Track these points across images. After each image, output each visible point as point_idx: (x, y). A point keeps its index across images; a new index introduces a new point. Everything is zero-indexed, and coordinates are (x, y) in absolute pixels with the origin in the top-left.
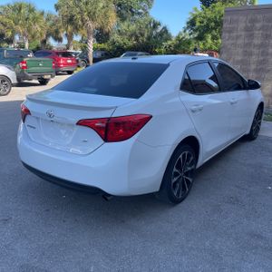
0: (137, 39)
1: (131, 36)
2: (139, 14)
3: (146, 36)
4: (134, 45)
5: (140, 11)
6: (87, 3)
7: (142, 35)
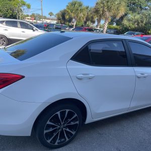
0: (138, 25)
1: (135, 22)
2: (146, 9)
3: (144, 22)
4: (135, 28)
5: (147, 8)
6: (108, 2)
7: (142, 22)
